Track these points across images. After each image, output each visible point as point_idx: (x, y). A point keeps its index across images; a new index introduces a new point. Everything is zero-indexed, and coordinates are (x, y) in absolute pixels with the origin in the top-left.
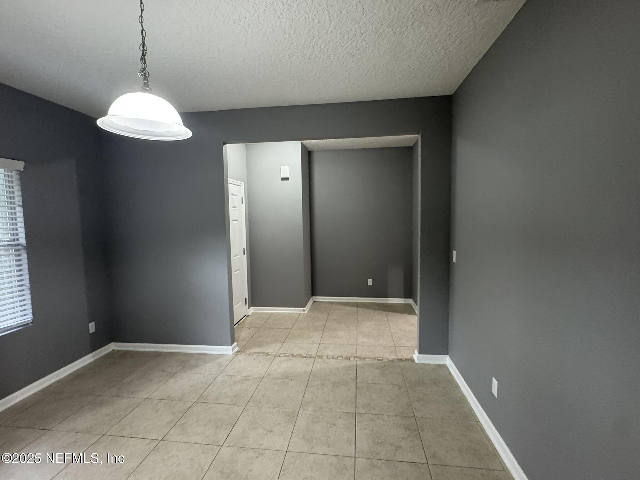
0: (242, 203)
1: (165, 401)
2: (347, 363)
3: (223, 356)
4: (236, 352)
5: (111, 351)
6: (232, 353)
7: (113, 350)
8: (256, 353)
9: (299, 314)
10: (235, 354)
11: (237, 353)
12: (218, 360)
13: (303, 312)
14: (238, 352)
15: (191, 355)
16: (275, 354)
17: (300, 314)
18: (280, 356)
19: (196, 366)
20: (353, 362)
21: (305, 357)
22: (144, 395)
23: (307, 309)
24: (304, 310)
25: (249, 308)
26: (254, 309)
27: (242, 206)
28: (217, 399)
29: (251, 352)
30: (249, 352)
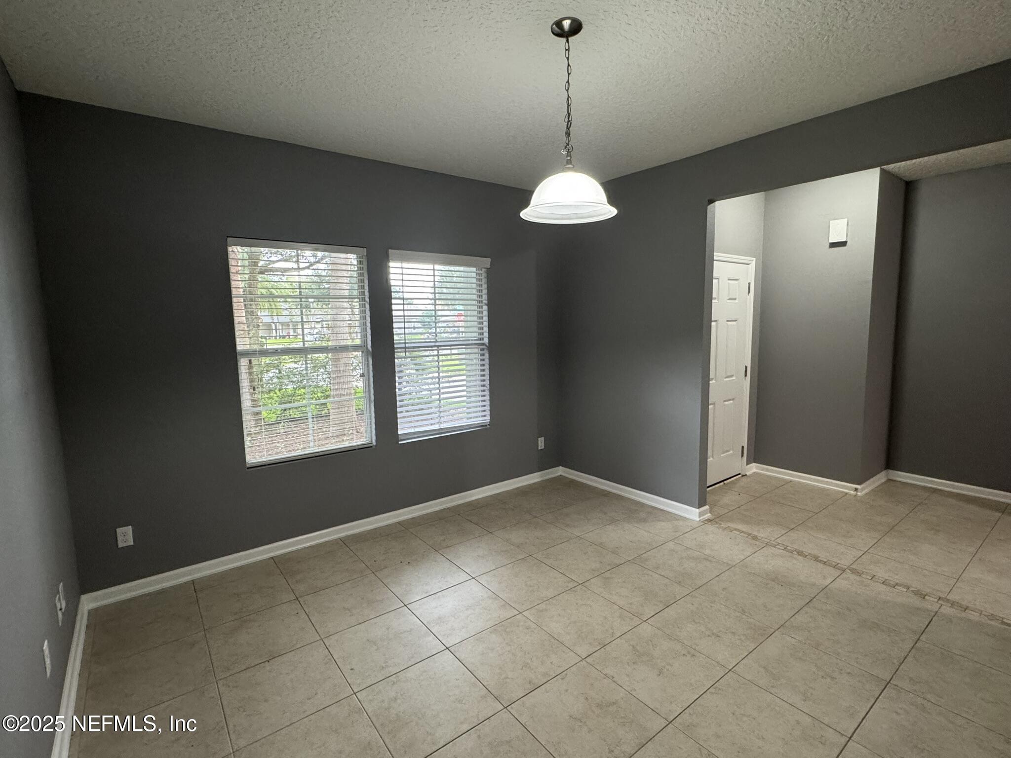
0: (749, 292)
1: (595, 547)
2: (916, 601)
3: (685, 519)
4: (706, 520)
5: (559, 476)
6: (698, 519)
7: (561, 475)
8: (736, 529)
9: (844, 494)
10: (702, 522)
11: (706, 522)
12: (676, 523)
13: (852, 492)
14: (709, 520)
15: (642, 505)
16: (769, 541)
17: (847, 494)
18: (777, 546)
19: (645, 520)
20: (931, 604)
21: (825, 563)
22: (577, 532)
23: (864, 489)
24: (856, 490)
25: (747, 464)
26: (757, 468)
27: (748, 297)
28: (658, 568)
29: (729, 527)
30: (725, 526)
